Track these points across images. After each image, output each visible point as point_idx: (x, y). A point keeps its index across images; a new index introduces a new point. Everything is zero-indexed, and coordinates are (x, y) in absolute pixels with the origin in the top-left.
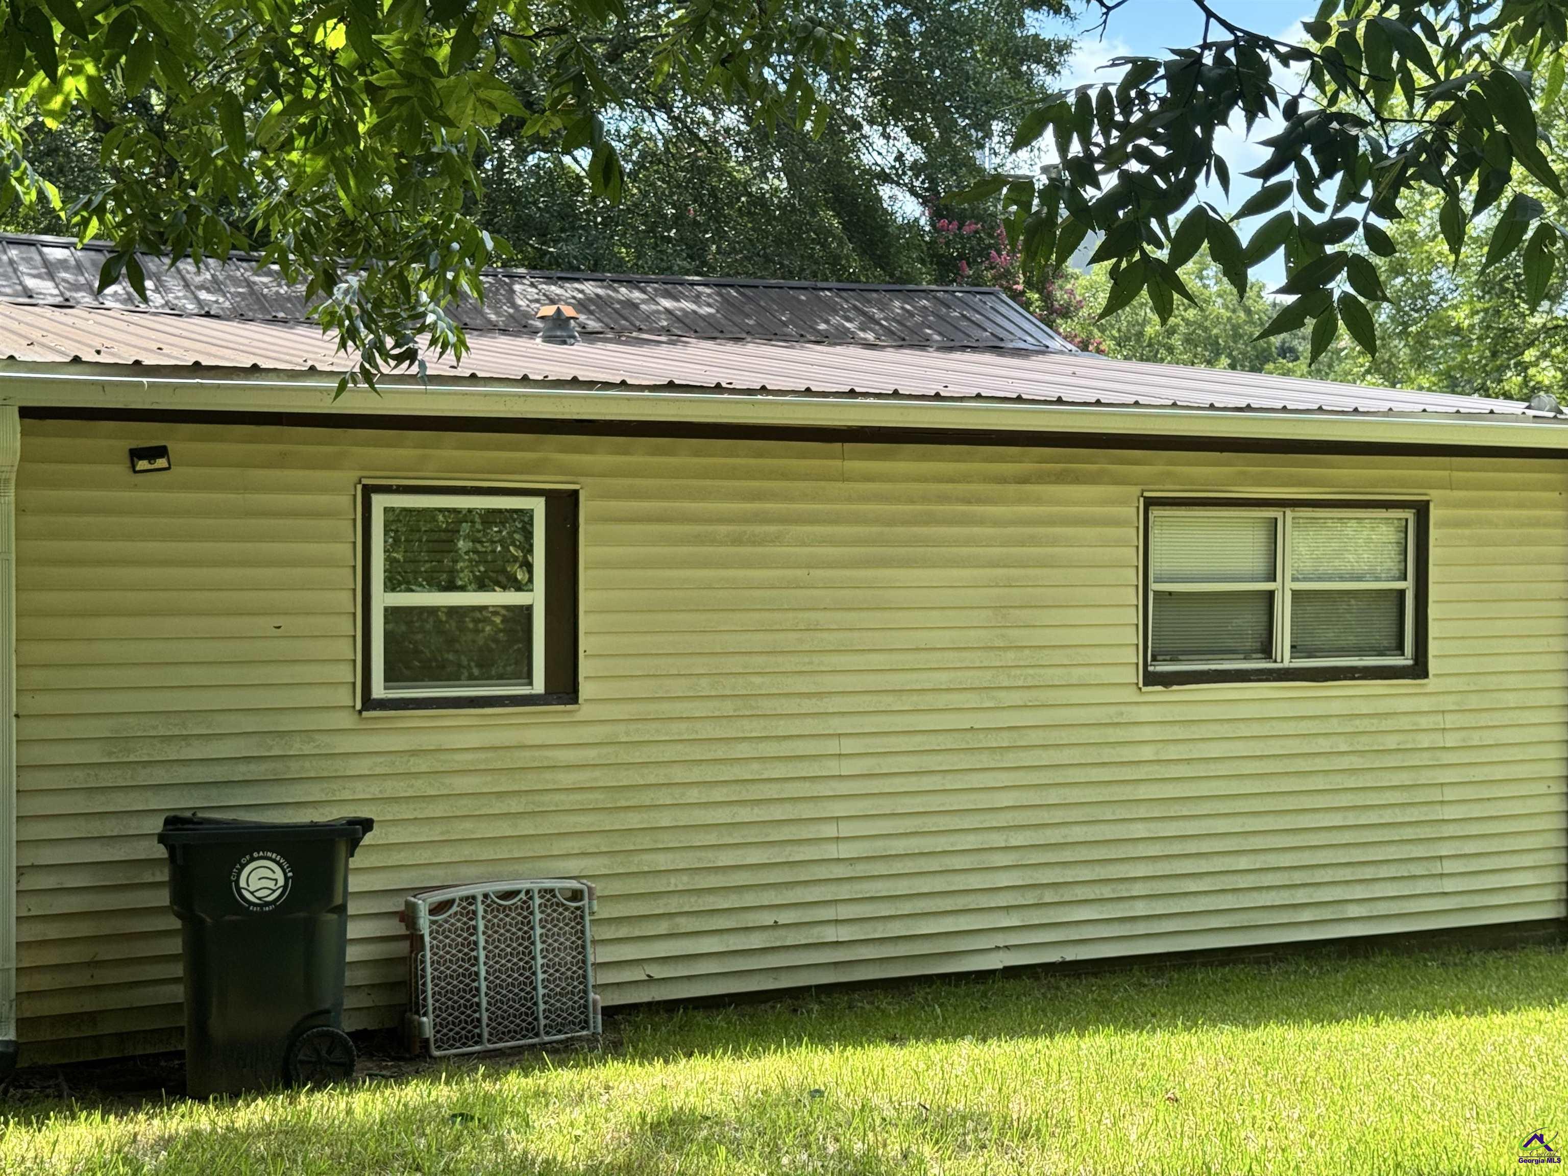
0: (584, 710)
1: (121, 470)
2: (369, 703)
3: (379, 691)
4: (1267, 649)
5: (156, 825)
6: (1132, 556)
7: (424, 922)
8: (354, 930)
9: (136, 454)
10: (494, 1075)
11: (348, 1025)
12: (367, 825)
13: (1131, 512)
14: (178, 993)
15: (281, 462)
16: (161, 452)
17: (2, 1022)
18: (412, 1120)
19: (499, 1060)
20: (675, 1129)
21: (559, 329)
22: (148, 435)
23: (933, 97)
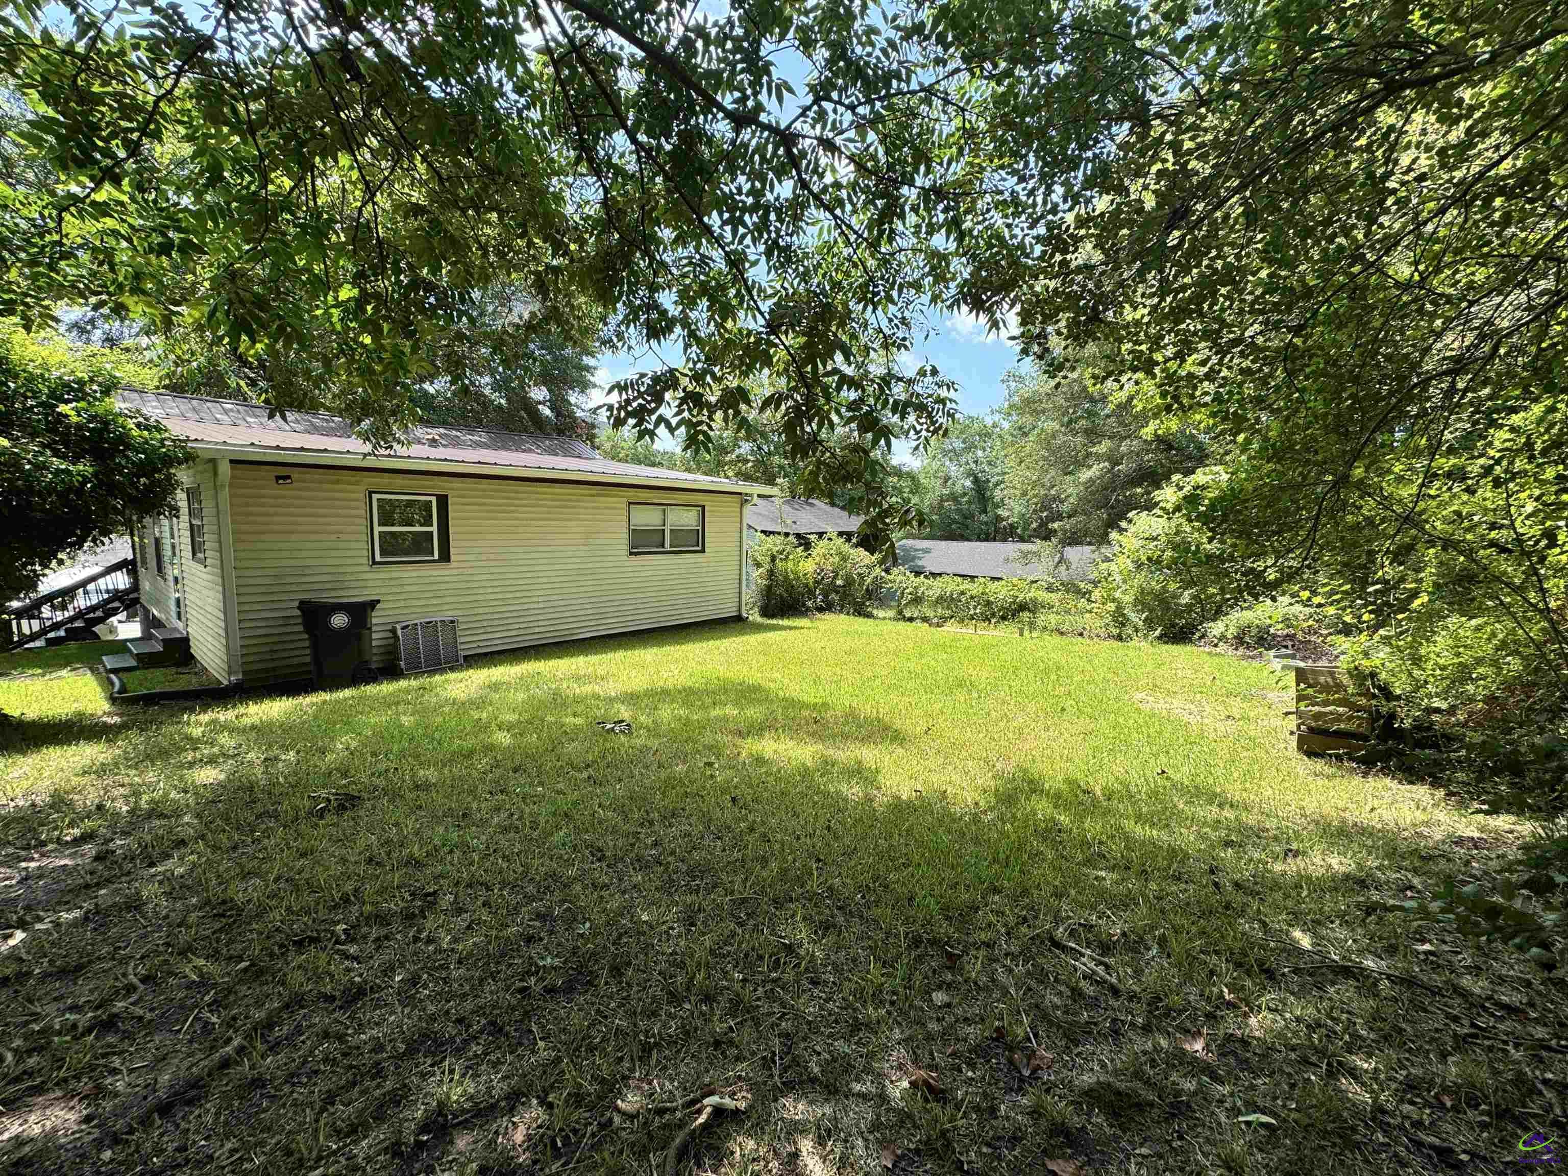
0: (453, 564)
1: (272, 483)
2: (374, 563)
3: (378, 558)
4: (663, 546)
5: (296, 604)
6: (625, 518)
7: (399, 632)
8: (374, 636)
9: (278, 478)
10: (431, 676)
11: (375, 665)
12: (378, 601)
13: (624, 506)
15: (337, 482)
16: (289, 477)
17: (236, 673)
18: (408, 691)
19: (432, 673)
20: (495, 687)
21: (433, 443)
22: (282, 471)
23: (555, 379)
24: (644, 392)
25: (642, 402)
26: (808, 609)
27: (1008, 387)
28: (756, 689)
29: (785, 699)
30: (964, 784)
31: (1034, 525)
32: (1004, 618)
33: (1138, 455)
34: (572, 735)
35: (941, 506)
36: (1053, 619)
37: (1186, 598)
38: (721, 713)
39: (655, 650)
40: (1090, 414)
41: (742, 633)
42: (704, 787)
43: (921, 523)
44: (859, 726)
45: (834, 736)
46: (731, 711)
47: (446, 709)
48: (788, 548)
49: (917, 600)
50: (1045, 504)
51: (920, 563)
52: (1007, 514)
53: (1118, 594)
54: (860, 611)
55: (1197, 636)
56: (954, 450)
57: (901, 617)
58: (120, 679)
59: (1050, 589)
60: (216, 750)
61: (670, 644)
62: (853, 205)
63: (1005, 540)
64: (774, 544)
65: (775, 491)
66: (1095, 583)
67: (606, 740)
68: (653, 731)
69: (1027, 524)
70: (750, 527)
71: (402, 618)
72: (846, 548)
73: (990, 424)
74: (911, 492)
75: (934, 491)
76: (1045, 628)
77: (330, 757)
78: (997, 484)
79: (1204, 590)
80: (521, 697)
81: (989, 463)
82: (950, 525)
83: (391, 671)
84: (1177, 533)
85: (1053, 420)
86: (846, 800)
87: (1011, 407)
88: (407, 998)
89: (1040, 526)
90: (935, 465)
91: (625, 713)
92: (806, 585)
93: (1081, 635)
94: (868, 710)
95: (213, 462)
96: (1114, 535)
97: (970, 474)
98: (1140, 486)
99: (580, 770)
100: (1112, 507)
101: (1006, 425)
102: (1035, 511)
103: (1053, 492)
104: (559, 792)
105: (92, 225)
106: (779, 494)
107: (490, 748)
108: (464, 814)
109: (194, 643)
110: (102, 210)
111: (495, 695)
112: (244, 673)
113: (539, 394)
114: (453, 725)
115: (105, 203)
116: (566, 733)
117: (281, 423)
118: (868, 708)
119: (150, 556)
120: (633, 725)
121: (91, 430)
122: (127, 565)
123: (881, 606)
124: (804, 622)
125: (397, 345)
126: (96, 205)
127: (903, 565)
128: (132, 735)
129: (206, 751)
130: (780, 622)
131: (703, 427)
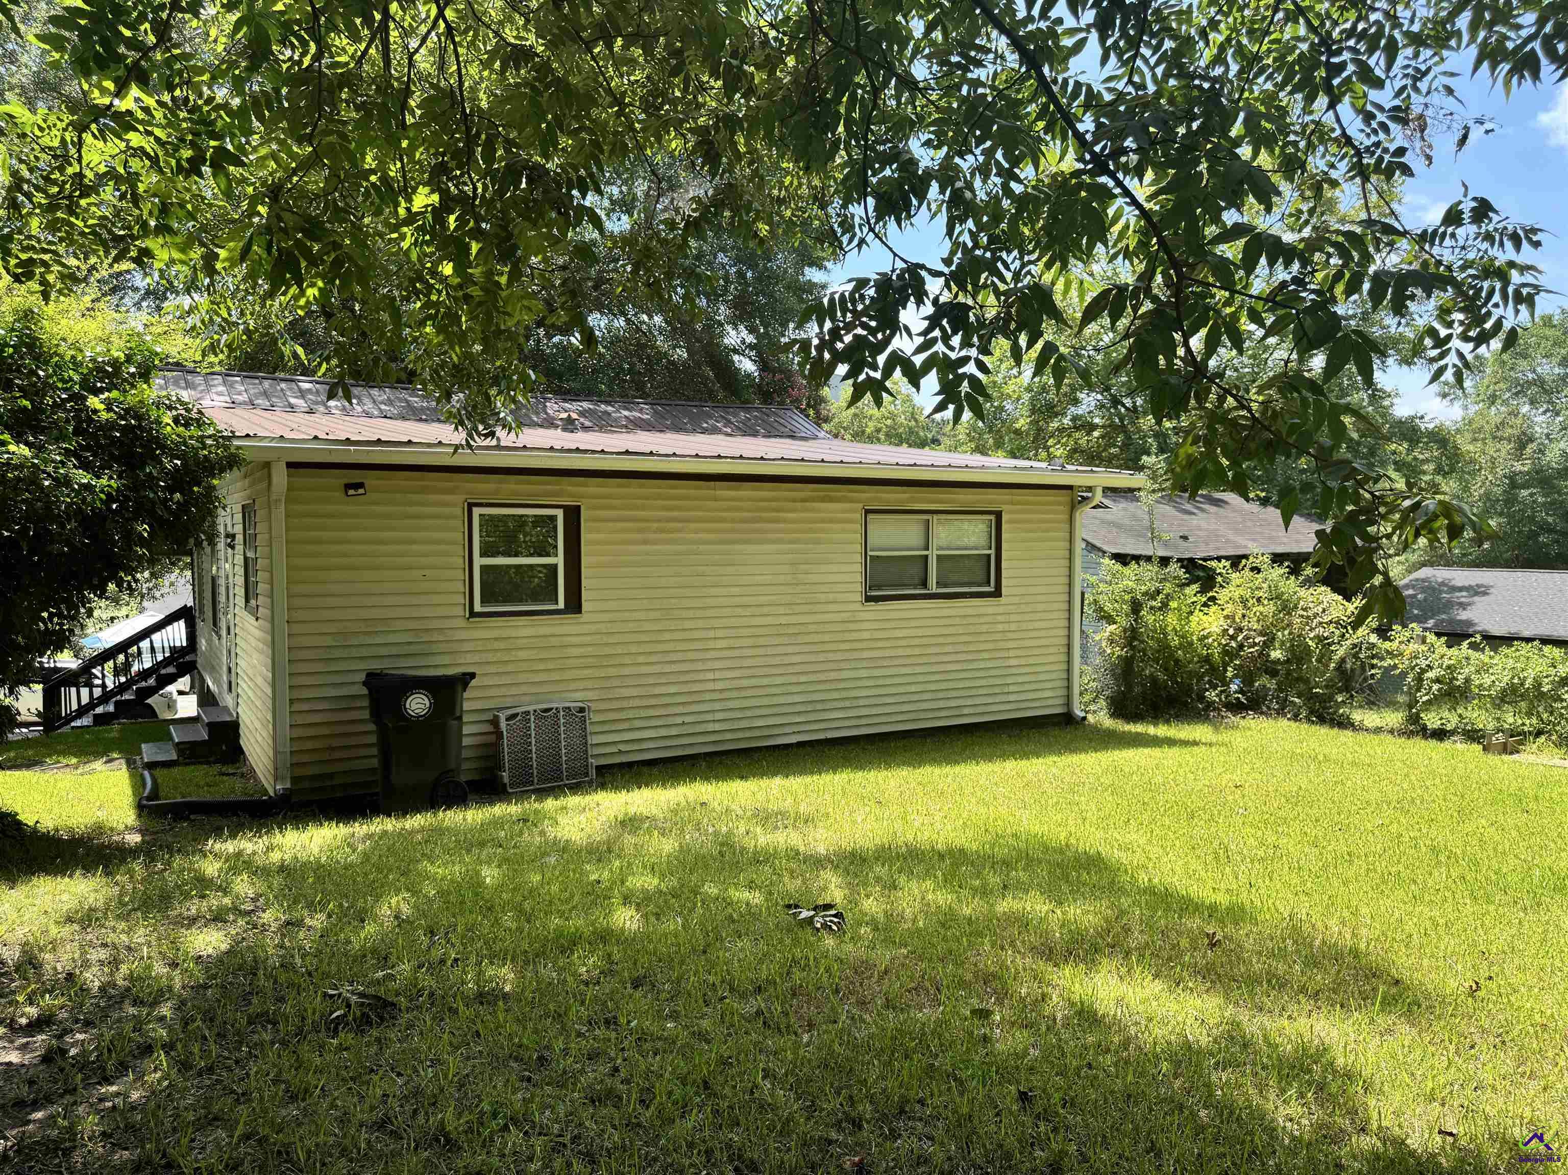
0: (585, 617)
1: (340, 494)
2: (473, 614)
3: (478, 608)
4: (924, 584)
5: (362, 677)
6: (859, 537)
7: (503, 725)
8: (466, 730)
9: (348, 486)
10: (540, 800)
11: (464, 779)
12: (473, 676)
13: (858, 516)
14: (374, 763)
15: (424, 490)
16: (360, 485)
17: (283, 779)
18: (497, 823)
19: (543, 793)
20: (633, 824)
21: (569, 425)
22: (355, 476)
23: (759, 310)
24: (864, 313)
25: (859, 331)
26: (1210, 705)
29: (1150, 891)
34: (740, 924)
35: (1511, 499)
38: (1017, 905)
41: (1071, 748)
42: (967, 1063)
43: (1454, 532)
44: (1312, 961)
45: (1252, 981)
46: (1036, 905)
47: (552, 859)
48: (1168, 588)
49: (1454, 693)
51: (1463, 615)
54: (1324, 714)
57: (1415, 729)
58: (154, 780)
60: (227, 901)
64: (1138, 579)
65: (1138, 480)
67: (796, 942)
68: (885, 930)
70: (1091, 547)
71: (508, 702)
72: (1290, 586)
74: (1439, 470)
77: (370, 928)
80: (669, 846)
82: (1533, 536)
83: (488, 788)
86: (1271, 1130)
90: (1496, 412)
91: (834, 889)
92: (1207, 659)
94: (1332, 929)
95: (267, 465)
99: (743, 996)
104: (703, 1037)
105: (114, 146)
106: (1149, 485)
107: (605, 936)
108: (541, 1058)
109: (243, 730)
110: (125, 122)
111: (629, 840)
112: (295, 780)
113: (734, 336)
114: (555, 888)
115: (129, 112)
116: (731, 919)
117: (369, 406)
118: (1334, 925)
119: (208, 602)
120: (848, 916)
121: (123, 429)
122: (183, 614)
123: (1371, 704)
124: (1200, 731)
125: (489, 274)
126: (119, 117)
127: (1419, 620)
128: (138, 867)
129: (216, 901)
130: (1151, 730)
131: (970, 368)
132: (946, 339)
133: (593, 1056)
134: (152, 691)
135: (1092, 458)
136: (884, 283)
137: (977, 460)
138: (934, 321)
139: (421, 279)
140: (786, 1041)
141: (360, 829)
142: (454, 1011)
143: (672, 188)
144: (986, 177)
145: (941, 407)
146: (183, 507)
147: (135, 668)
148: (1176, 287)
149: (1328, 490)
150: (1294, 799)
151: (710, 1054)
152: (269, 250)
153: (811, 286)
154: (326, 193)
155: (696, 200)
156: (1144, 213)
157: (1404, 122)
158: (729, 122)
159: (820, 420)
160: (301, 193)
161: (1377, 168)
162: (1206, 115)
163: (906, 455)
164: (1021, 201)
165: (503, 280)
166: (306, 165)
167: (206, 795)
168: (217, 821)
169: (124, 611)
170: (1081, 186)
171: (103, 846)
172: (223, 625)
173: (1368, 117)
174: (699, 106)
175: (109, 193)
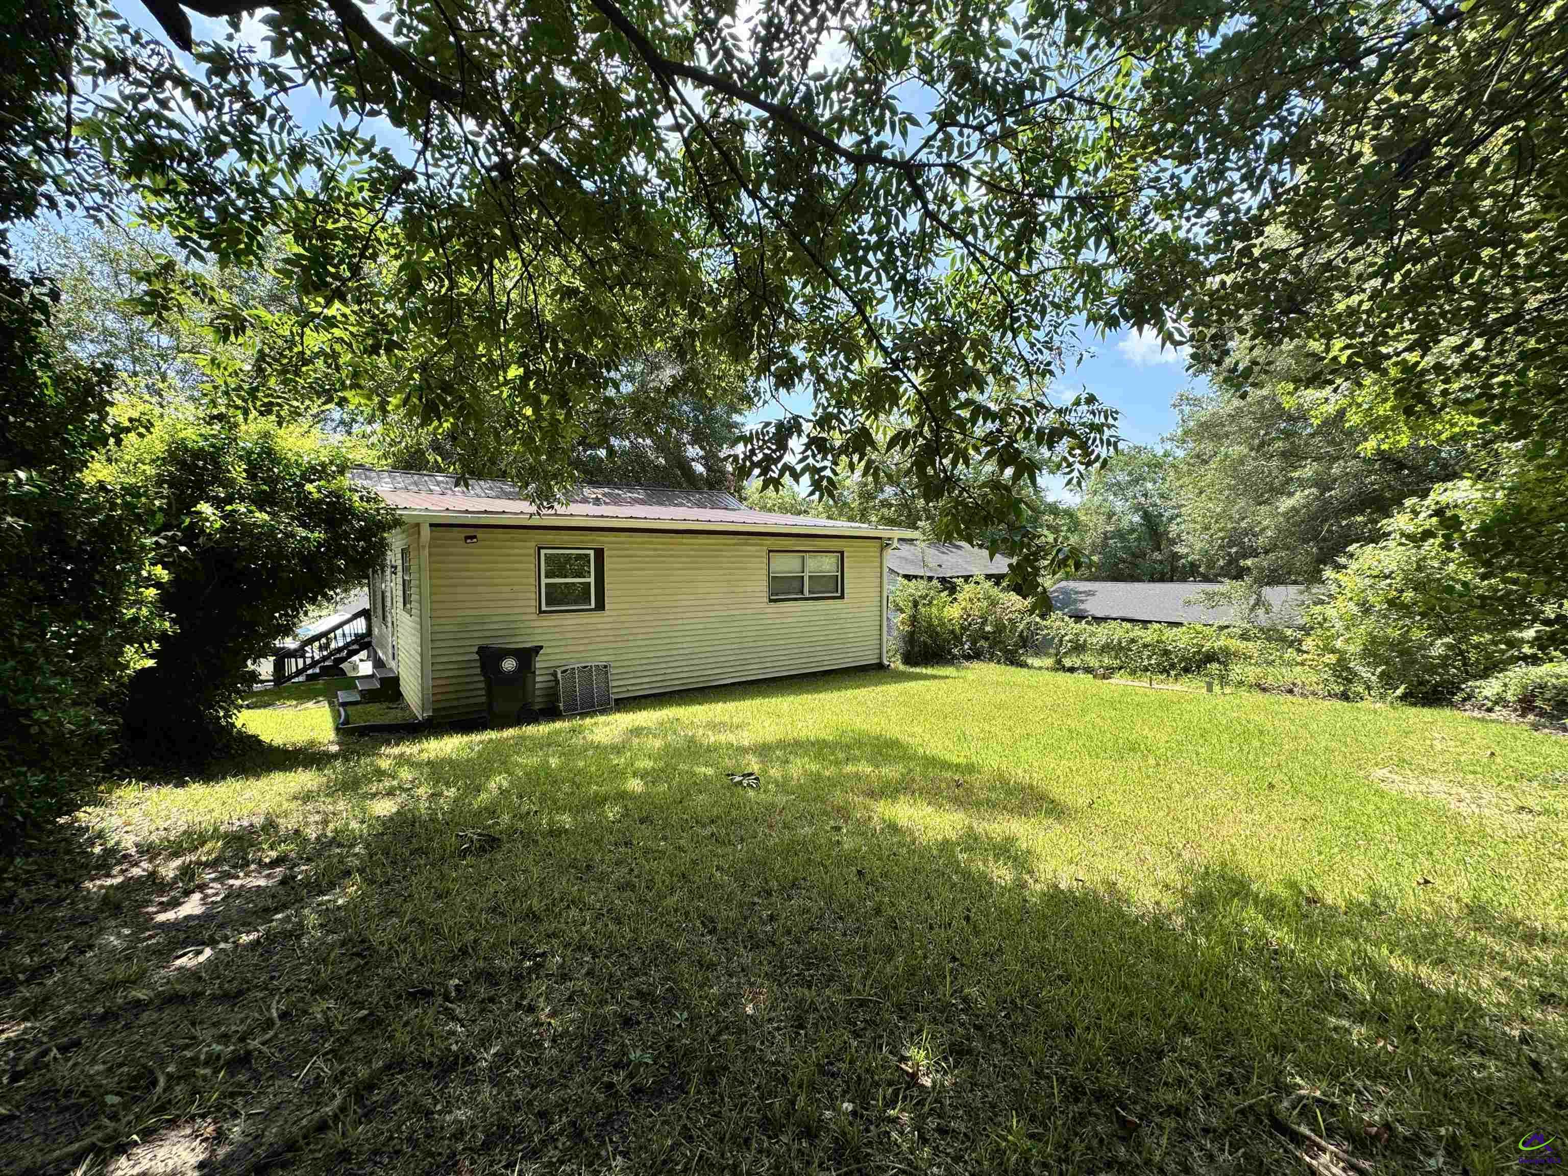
0: (607, 613)
1: (462, 543)
2: (541, 612)
3: (544, 608)
4: (802, 592)
5: (475, 649)
6: (765, 566)
7: (559, 676)
8: (538, 679)
9: (467, 538)
10: (582, 719)
11: (537, 707)
12: (541, 647)
13: (765, 554)
14: (483, 699)
15: (513, 540)
16: (474, 537)
17: (427, 710)
18: (558, 732)
19: (583, 715)
20: (637, 731)
21: (597, 501)
22: (470, 532)
23: (707, 437)
24: (770, 440)
25: (767, 451)
26: (954, 657)
27: (1182, 411)
28: (894, 744)
29: (925, 757)
30: (1141, 876)
31: (1221, 563)
32: (1186, 670)
33: (1355, 476)
34: (701, 786)
35: (1105, 545)
36: (1252, 673)
37: (1438, 648)
38: (854, 769)
39: (791, 698)
40: (1288, 435)
41: (879, 682)
42: (829, 856)
43: (1078, 566)
44: (1009, 792)
45: (978, 804)
46: (865, 768)
47: (590, 753)
48: (932, 593)
49: (1079, 648)
50: (1234, 538)
51: (1082, 607)
52: (1186, 551)
53: (1339, 644)
54: (1013, 660)
55: (1457, 698)
56: (1118, 484)
57: (1059, 667)
58: (346, 713)
59: (1244, 637)
60: (395, 783)
61: (808, 692)
62: (986, 228)
63: (1184, 580)
64: (916, 588)
65: (915, 534)
66: (1307, 630)
67: (733, 794)
68: (783, 786)
69: (1211, 564)
70: (892, 571)
71: (562, 663)
72: (995, 592)
73: (1161, 453)
74: (1069, 530)
75: (1097, 526)
76: (1241, 683)
77: (483, 796)
78: (1171, 519)
79: (1465, 638)
80: (658, 743)
81: (1162, 496)
82: (1116, 564)
83: (551, 713)
84: (1419, 569)
85: (1240, 444)
86: (990, 883)
87: (1186, 433)
88: (496, 1077)
89: (1230, 563)
90: (1097, 499)
91: (754, 765)
92: (953, 632)
93: (1291, 691)
94: (1019, 775)
95: (418, 525)
96: (1328, 573)
97: (1138, 508)
98: (1362, 513)
99: (704, 825)
100: (1324, 539)
101: (1180, 453)
102: (1221, 547)
103: (1243, 525)
104: (680, 849)
105: (324, 336)
106: (922, 537)
107: (622, 796)
108: (588, 866)
109: (402, 682)
110: (331, 322)
111: (636, 741)
112: (434, 710)
113: (693, 451)
114: (593, 769)
115: (334, 317)
116: (695, 783)
117: (479, 491)
118: (1020, 772)
119: (379, 606)
120: (762, 779)
121: (328, 504)
122: (365, 613)
123: (1037, 655)
124: (949, 671)
125: (553, 415)
126: (326, 318)
127: (1060, 609)
128: (338, 763)
129: (387, 783)
130: (924, 671)
131: (827, 472)
132: (814, 456)
133: (618, 863)
134: (344, 660)
135: (891, 522)
136: (780, 425)
137: (831, 523)
138: (808, 446)
139: (513, 417)
140: (729, 849)
141: (476, 738)
142: (536, 842)
143: (658, 369)
144: (834, 369)
145: (812, 493)
146: (365, 551)
147: (333, 645)
148: (936, 433)
149: (1014, 542)
150: (1000, 707)
151: (687, 858)
152: (420, 399)
153: (736, 425)
154: (455, 367)
155: (673, 377)
156: (919, 392)
157: (1051, 349)
158: (692, 334)
159: (742, 499)
160: (439, 367)
161: (1037, 372)
162: (951, 342)
163: (790, 519)
164: (855, 385)
165: (561, 418)
166: (443, 350)
167: (379, 721)
168: (386, 736)
169: (324, 612)
170: (886, 376)
171: (314, 754)
172: (389, 620)
173: (1032, 345)
174: (674, 325)
175: (320, 363)
